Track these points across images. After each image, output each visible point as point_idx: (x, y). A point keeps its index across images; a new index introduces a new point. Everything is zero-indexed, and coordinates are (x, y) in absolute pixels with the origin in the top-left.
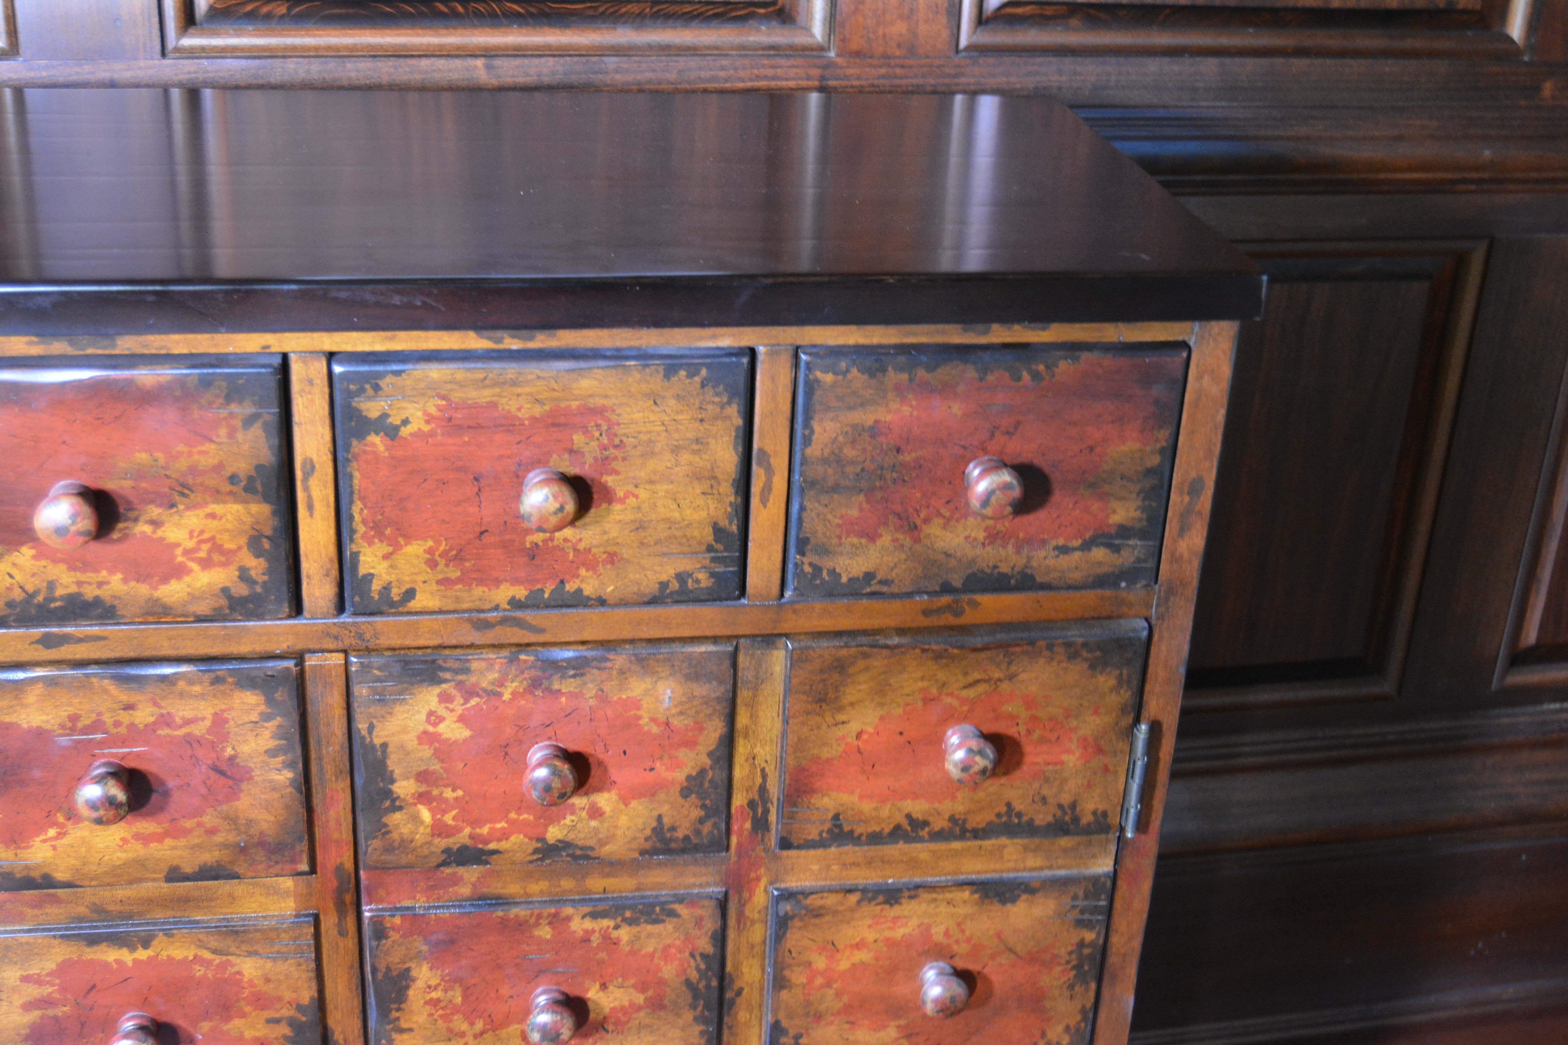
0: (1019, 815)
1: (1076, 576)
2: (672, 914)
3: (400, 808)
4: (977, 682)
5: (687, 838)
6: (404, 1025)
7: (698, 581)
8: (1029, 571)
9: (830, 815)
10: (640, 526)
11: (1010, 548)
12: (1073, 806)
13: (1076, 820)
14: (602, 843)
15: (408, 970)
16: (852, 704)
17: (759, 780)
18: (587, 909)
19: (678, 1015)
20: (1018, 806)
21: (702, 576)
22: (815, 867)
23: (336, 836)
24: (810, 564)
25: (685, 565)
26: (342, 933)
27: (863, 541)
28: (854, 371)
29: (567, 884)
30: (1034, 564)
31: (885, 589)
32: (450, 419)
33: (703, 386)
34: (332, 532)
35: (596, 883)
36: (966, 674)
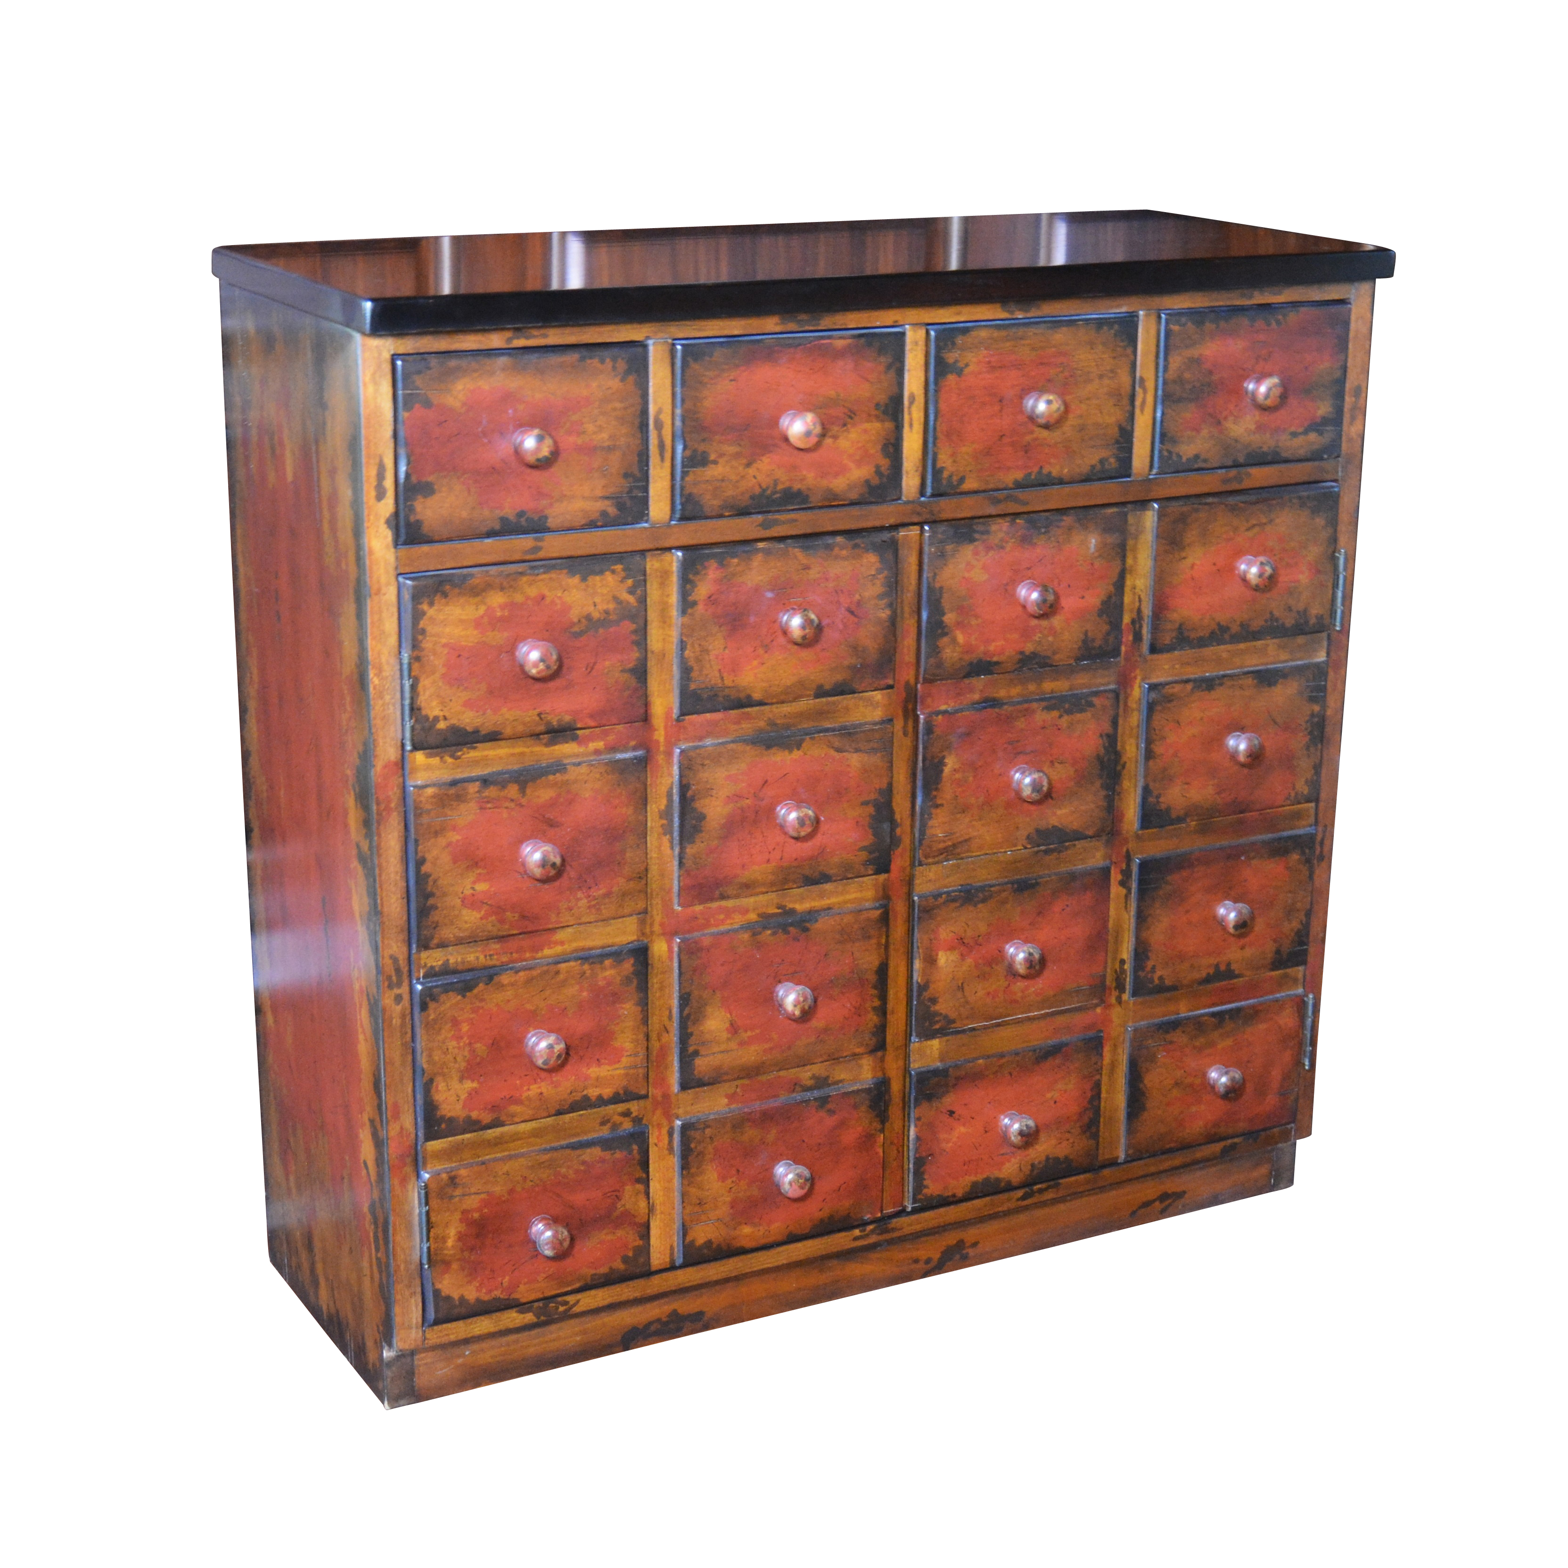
0: (1277, 620)
1: (1302, 452)
2: (1091, 705)
3: (946, 634)
4: (1254, 526)
5: (1100, 646)
6: (939, 802)
7: (1110, 464)
8: (1278, 449)
9: (1177, 625)
10: (1082, 428)
11: (1268, 435)
12: (1305, 611)
13: (1307, 622)
14: (1054, 653)
15: (944, 757)
16: (1189, 545)
17: (1137, 604)
18: (1044, 704)
19: (1092, 783)
20: (1276, 613)
21: (1112, 460)
22: (1166, 667)
23: (907, 659)
24: (1168, 450)
25: (1104, 453)
26: (905, 734)
27: (1194, 433)
28: (1189, 324)
29: (1032, 687)
30: (1280, 444)
31: (1203, 465)
32: (989, 362)
33: (1115, 335)
34: (921, 441)
35: (1049, 686)
36: (1247, 521)
